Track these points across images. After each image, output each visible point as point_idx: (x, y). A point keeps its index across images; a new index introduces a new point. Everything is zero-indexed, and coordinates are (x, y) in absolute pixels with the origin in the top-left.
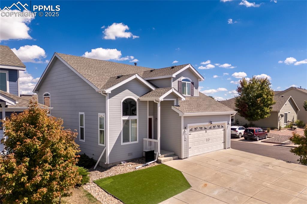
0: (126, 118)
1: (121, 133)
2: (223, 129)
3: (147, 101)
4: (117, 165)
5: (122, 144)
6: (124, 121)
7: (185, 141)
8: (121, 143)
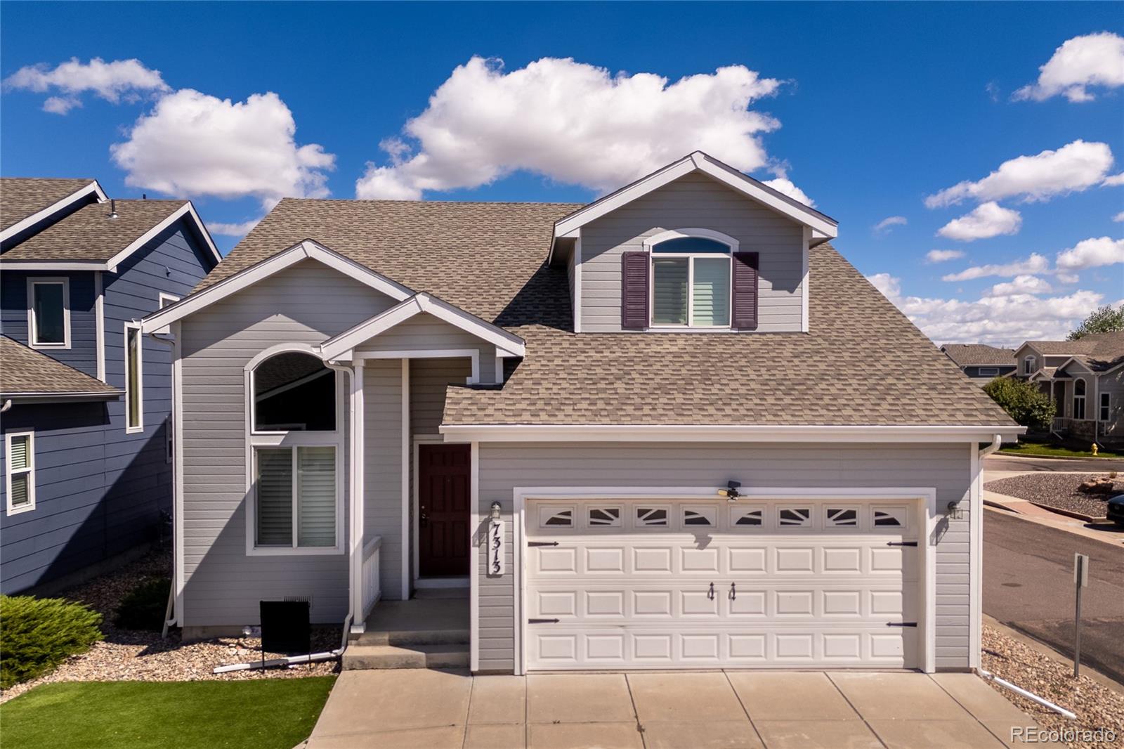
0: (275, 439)
1: (244, 501)
2: (898, 539)
3: (400, 360)
4: (222, 640)
5: (251, 550)
6: (261, 452)
7: (489, 576)
8: (244, 545)
